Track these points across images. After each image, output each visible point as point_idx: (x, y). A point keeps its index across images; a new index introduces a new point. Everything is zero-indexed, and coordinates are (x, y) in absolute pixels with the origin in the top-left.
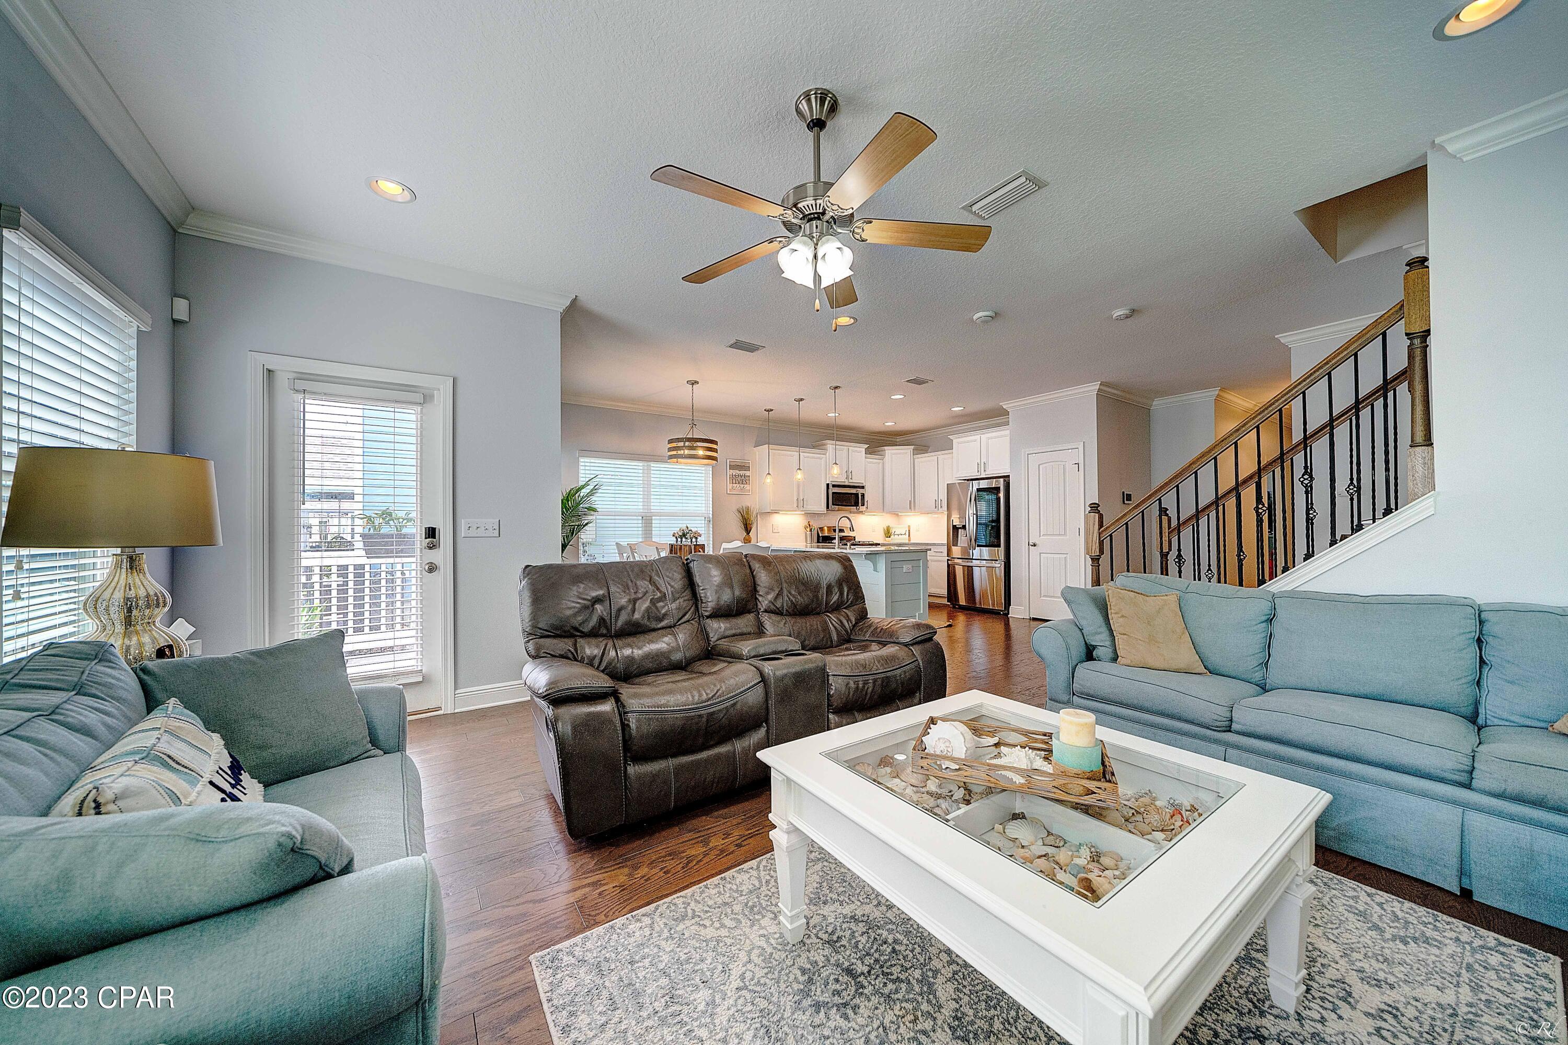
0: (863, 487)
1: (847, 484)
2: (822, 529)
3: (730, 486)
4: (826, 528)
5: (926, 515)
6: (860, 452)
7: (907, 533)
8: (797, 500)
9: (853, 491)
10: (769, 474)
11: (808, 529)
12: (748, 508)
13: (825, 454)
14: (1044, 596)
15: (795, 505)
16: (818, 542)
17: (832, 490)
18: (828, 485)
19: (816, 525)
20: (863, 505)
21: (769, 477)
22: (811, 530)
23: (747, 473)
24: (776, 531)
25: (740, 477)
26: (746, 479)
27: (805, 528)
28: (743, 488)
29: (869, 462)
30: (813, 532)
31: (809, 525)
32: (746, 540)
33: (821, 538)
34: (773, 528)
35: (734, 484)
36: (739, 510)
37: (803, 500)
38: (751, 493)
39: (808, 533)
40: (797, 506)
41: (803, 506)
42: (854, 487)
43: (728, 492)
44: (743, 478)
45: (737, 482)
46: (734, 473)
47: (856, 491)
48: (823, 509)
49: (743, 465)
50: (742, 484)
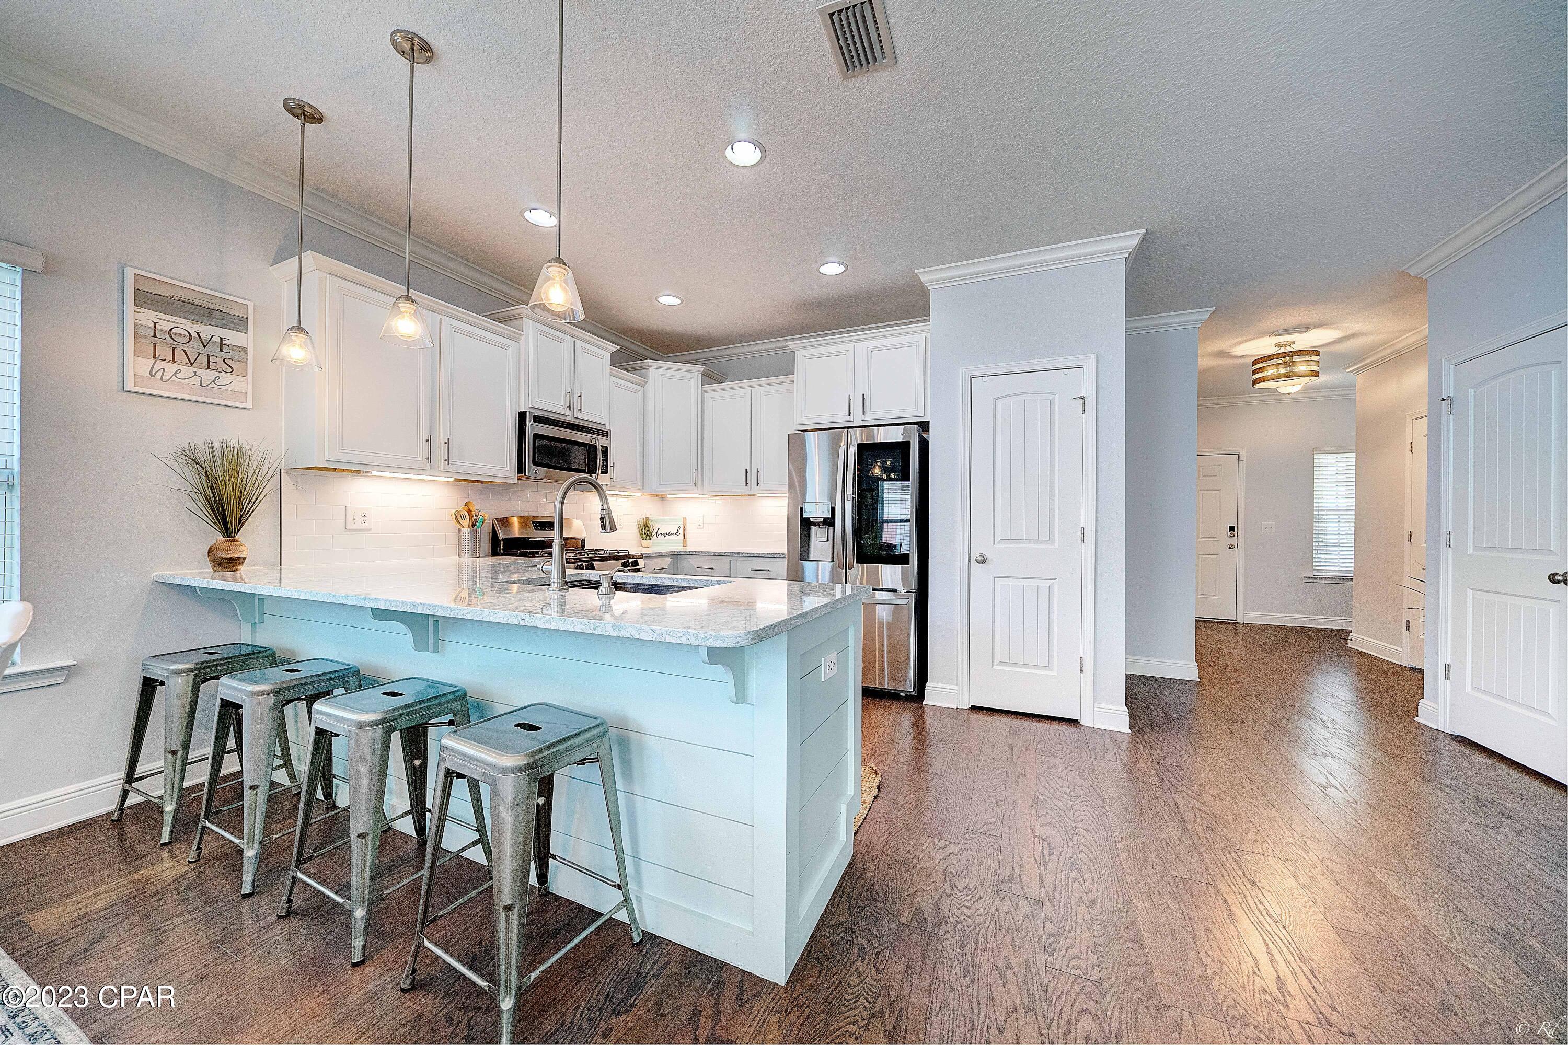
0: (606, 434)
1: (570, 419)
2: (504, 521)
3: (138, 365)
4: (515, 521)
5: (720, 501)
6: (601, 357)
7: (681, 531)
8: (429, 440)
9: (583, 438)
10: (299, 328)
11: (466, 522)
12: (240, 448)
13: (516, 340)
14: (1001, 663)
15: (422, 452)
16: (494, 553)
17: (532, 428)
18: (522, 416)
19: (489, 510)
20: (605, 472)
21: (298, 338)
22: (473, 525)
23: (234, 338)
24: (358, 524)
25: (195, 343)
26: (227, 356)
27: (457, 517)
28: (213, 385)
29: (617, 385)
30: (479, 530)
31: (469, 512)
32: (221, 555)
33: (502, 543)
34: (350, 519)
35: (159, 365)
36: (191, 458)
37: (448, 443)
38: (249, 405)
39: (466, 530)
40: (429, 459)
41: (448, 461)
42: (587, 430)
43: (129, 385)
44: (212, 349)
45: (180, 355)
46: (164, 325)
47: (589, 440)
48: (507, 475)
49: (211, 306)
50: (208, 372)
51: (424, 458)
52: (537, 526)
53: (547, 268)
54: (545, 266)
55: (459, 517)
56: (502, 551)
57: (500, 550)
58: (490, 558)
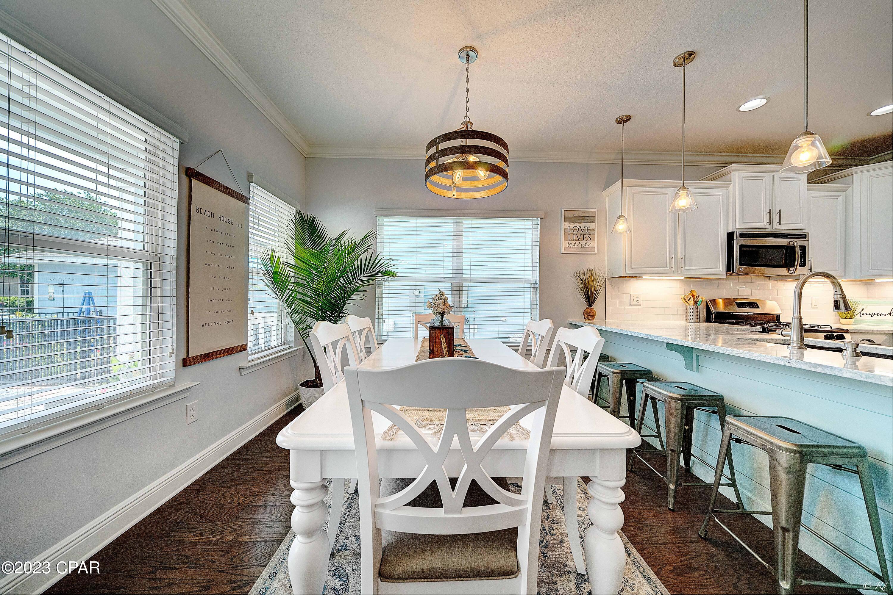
0: (804, 236)
1: (769, 230)
2: (714, 302)
3: (565, 243)
4: (720, 301)
6: (798, 180)
8: (673, 258)
9: (783, 242)
10: (622, 216)
11: (691, 302)
12: (591, 273)
13: (726, 188)
15: (669, 265)
16: (708, 320)
17: (738, 242)
18: (731, 235)
19: (704, 296)
20: (803, 264)
21: (621, 220)
22: (696, 303)
23: (591, 224)
24: (635, 303)
25: (580, 231)
26: (589, 233)
27: (686, 299)
28: (585, 246)
29: (815, 197)
30: (699, 307)
31: (693, 296)
32: (588, 314)
33: (714, 315)
34: (632, 300)
35: (571, 242)
36: (578, 276)
37: (683, 258)
38: (596, 252)
39: (691, 307)
40: (673, 268)
41: (683, 268)
42: (784, 236)
43: (563, 252)
44: (585, 232)
45: (576, 237)
46: (571, 227)
47: (787, 243)
48: (720, 273)
49: (584, 215)
50: (584, 241)
51: (670, 268)
52: (739, 305)
53: (796, 142)
54: (795, 141)
55: (687, 299)
56: (713, 320)
57: (712, 319)
58: (705, 324)
